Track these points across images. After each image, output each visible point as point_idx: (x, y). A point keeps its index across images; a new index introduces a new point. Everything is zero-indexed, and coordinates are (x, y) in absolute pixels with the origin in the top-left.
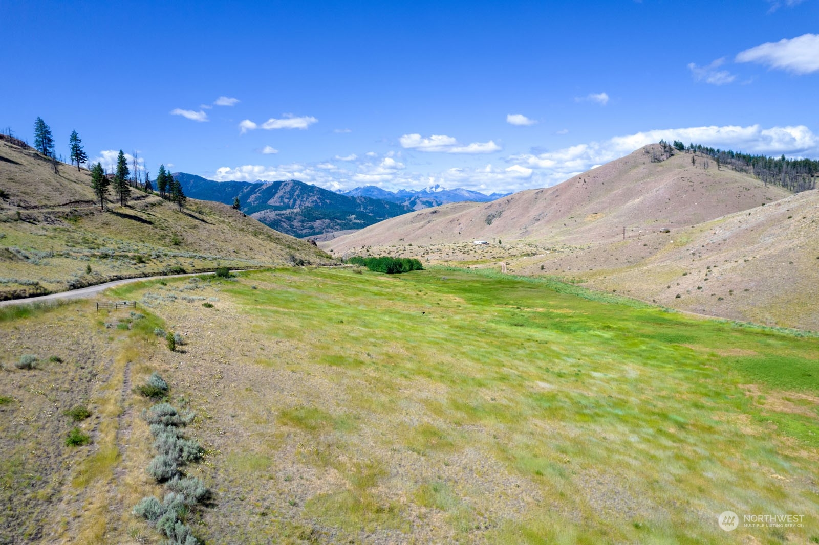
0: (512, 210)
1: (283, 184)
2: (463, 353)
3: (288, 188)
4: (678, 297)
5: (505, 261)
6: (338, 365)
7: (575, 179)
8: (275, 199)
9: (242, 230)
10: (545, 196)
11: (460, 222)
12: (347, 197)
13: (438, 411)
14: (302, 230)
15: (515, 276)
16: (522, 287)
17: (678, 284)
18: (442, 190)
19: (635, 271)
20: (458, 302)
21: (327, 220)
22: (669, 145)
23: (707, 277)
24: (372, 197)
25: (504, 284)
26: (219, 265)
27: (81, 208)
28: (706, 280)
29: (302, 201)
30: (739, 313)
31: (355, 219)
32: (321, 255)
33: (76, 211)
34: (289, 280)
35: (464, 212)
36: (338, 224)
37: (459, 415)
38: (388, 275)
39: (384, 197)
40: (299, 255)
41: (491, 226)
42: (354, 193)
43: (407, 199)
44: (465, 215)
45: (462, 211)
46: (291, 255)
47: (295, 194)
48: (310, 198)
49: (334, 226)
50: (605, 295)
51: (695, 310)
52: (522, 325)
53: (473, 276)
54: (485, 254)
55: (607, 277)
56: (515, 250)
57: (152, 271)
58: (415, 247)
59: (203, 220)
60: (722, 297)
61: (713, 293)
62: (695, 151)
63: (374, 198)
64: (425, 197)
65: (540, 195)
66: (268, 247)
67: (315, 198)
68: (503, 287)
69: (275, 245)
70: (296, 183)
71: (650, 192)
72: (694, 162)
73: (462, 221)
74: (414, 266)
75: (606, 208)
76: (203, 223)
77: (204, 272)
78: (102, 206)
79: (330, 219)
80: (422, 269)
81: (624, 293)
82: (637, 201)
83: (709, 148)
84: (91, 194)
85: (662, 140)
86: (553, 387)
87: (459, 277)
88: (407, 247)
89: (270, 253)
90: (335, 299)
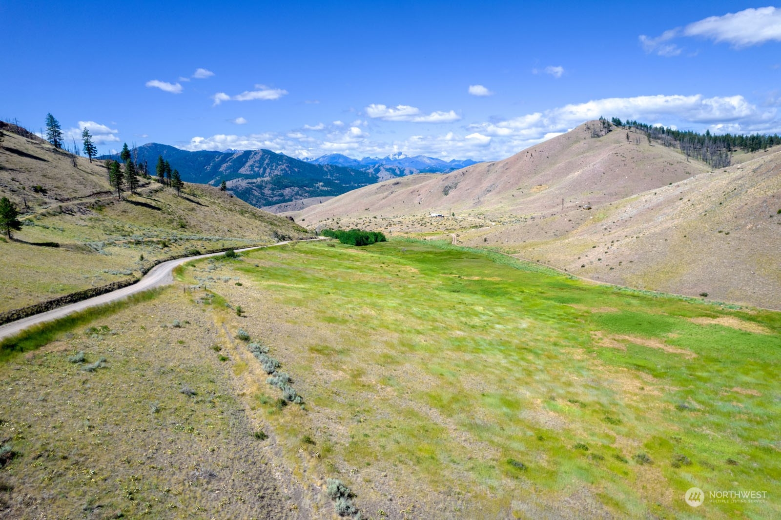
0: (467, 182)
1: (253, 153)
2: (411, 314)
3: (258, 157)
4: (583, 266)
5: (456, 232)
6: (333, 323)
7: (523, 153)
8: (246, 168)
9: (230, 210)
10: (497, 169)
11: (419, 192)
12: (314, 166)
13: (392, 346)
14: (272, 197)
15: (463, 248)
16: (467, 258)
17: (586, 256)
18: (404, 157)
19: (558, 243)
20: (412, 273)
21: (296, 188)
22: (608, 122)
23: (608, 251)
24: (337, 165)
25: (452, 255)
26: (223, 246)
27: (104, 198)
28: (606, 253)
29: (271, 169)
30: (622, 279)
31: (322, 186)
32: (298, 229)
33: (99, 201)
34: (280, 258)
35: (423, 184)
36: (307, 192)
37: (404, 349)
38: (356, 247)
39: (349, 164)
40: (280, 231)
41: (448, 196)
42: (321, 160)
43: (371, 166)
44: (424, 187)
45: (421, 183)
46: (274, 232)
47: (265, 162)
48: (280, 167)
49: (303, 193)
50: (530, 264)
51: (592, 278)
52: (458, 292)
53: (428, 247)
54: (440, 226)
55: (535, 249)
56: (465, 222)
57: (177, 254)
58: (379, 220)
59: (198, 203)
60: (613, 267)
61: (607, 264)
62: (630, 127)
63: (340, 166)
64: (388, 164)
65: (492, 167)
66: (254, 225)
67: (284, 167)
68: (451, 258)
69: (259, 223)
70: (266, 152)
71: (588, 166)
72: (628, 138)
73: (422, 192)
74: (379, 238)
75: (550, 180)
76: (199, 205)
77: (214, 253)
78: (119, 196)
79: (298, 187)
80: (385, 241)
81: (545, 263)
82: (577, 174)
83: (643, 124)
84: (107, 186)
85: (602, 117)
86: (465, 334)
87: (416, 249)
88: (373, 219)
89: (256, 230)
90: (318, 273)
